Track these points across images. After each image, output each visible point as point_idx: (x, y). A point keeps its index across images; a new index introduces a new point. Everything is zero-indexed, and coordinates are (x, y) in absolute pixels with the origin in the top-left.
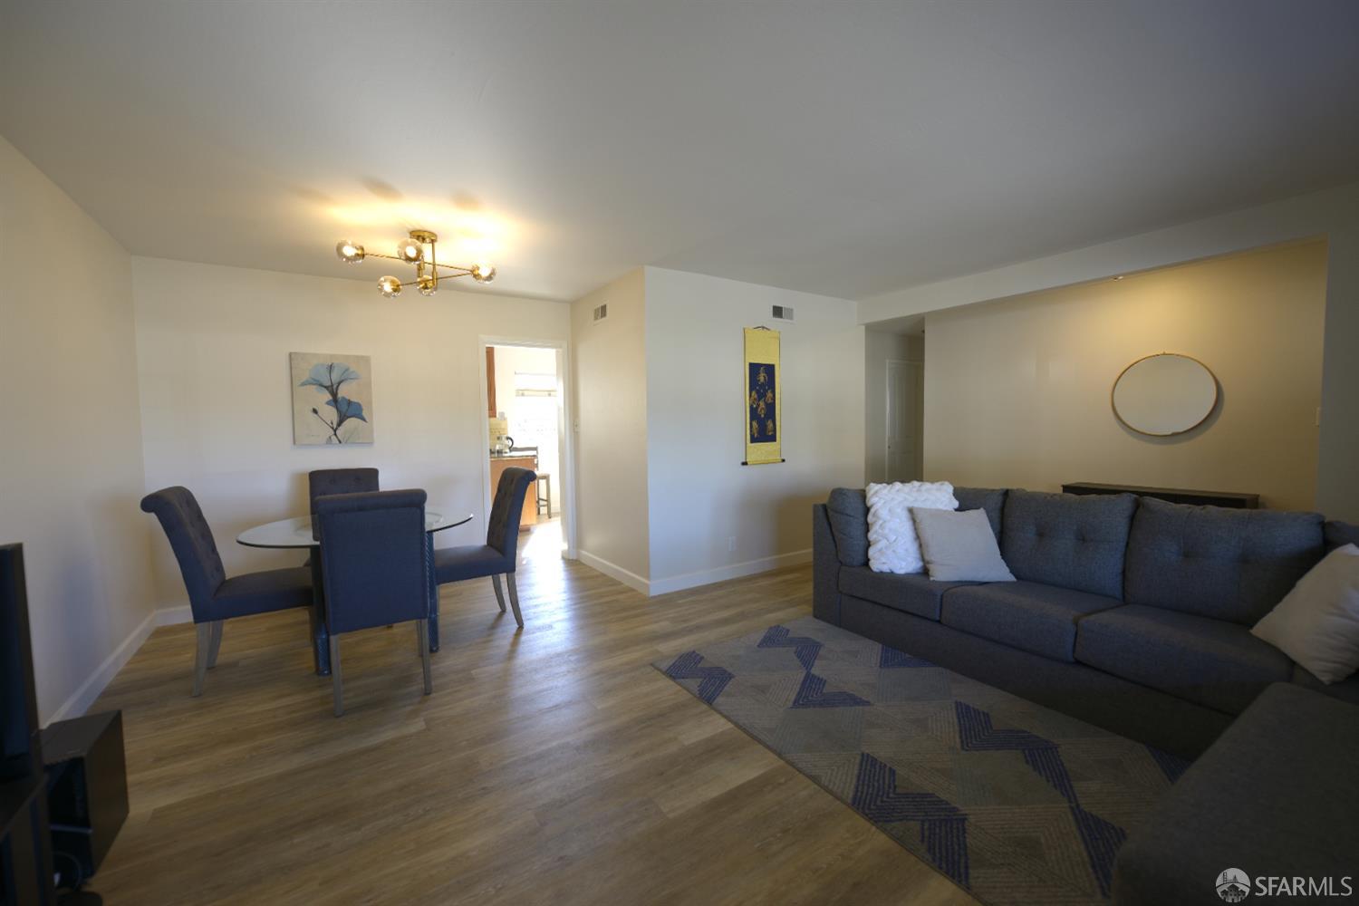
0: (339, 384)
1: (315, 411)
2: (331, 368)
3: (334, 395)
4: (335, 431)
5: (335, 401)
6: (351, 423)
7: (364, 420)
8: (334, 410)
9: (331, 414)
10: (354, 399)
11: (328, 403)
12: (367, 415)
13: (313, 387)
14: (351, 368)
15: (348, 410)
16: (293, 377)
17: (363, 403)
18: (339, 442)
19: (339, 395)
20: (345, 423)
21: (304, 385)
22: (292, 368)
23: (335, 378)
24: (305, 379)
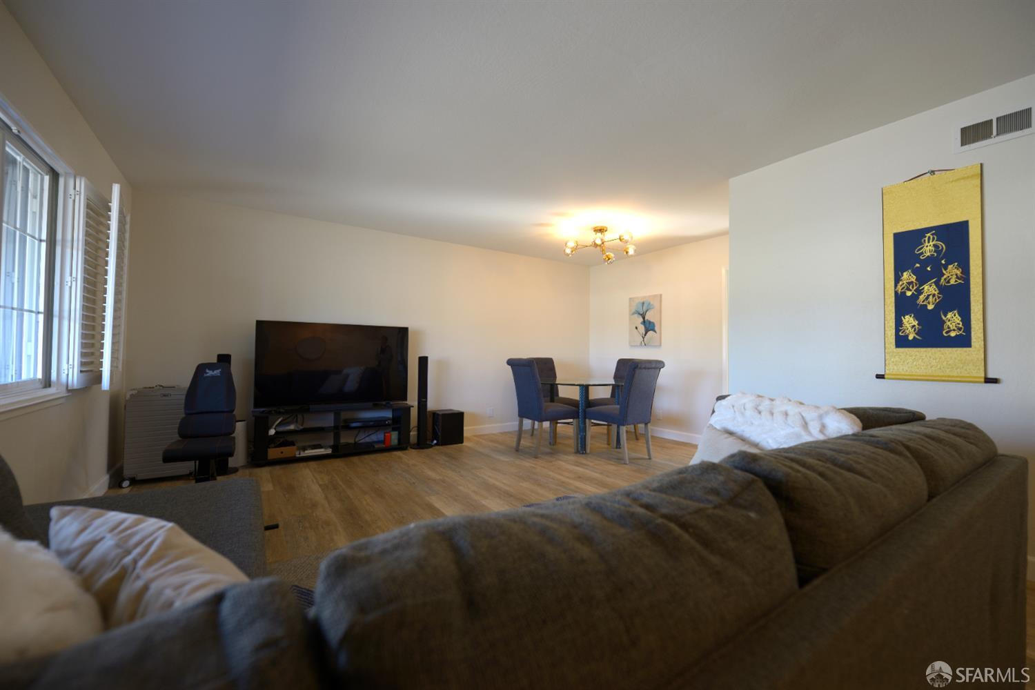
0: (646, 312)
1: (636, 328)
2: (643, 303)
3: (644, 318)
4: (643, 338)
5: (644, 322)
6: (650, 333)
7: (655, 332)
8: (643, 327)
9: (642, 329)
10: (652, 321)
11: (641, 323)
12: (656, 329)
13: (636, 315)
14: (652, 303)
15: (649, 327)
16: (630, 311)
17: (656, 323)
18: (645, 344)
19: (646, 318)
20: (648, 334)
21: (633, 314)
22: (630, 306)
23: (645, 309)
24: (633, 311)
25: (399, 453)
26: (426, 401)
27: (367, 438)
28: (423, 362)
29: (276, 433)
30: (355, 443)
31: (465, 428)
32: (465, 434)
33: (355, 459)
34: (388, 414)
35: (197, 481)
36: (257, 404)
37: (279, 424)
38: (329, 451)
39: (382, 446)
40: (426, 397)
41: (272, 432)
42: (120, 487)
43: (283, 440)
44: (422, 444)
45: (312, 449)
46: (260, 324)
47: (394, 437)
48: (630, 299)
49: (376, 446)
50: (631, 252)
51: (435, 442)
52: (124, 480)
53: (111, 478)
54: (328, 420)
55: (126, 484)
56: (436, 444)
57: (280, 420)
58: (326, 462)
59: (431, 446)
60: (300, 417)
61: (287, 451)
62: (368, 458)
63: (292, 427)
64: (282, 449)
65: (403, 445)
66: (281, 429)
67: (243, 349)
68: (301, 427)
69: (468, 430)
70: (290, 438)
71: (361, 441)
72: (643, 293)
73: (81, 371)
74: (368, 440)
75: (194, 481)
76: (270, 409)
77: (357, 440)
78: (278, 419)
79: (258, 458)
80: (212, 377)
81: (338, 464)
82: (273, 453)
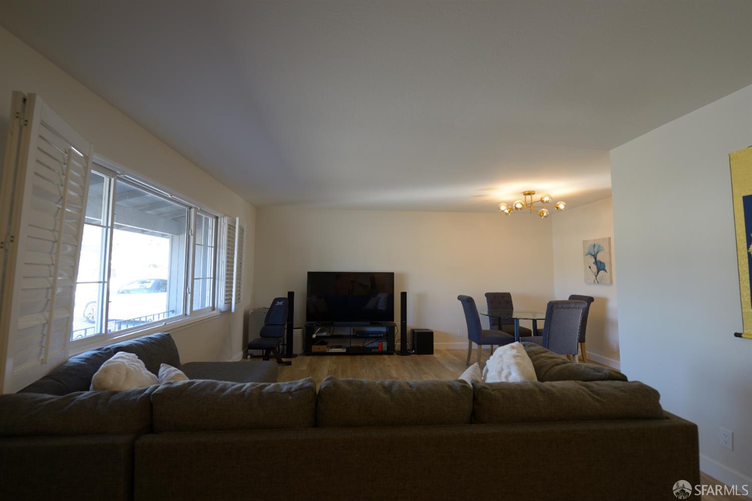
0: (597, 253)
1: (590, 267)
2: (594, 245)
3: (596, 259)
4: (596, 277)
5: (596, 262)
6: (602, 272)
7: (606, 271)
8: (596, 266)
9: (594, 268)
10: (602, 261)
11: (594, 263)
12: (607, 268)
13: (589, 256)
14: (601, 246)
15: (600, 266)
16: (584, 252)
17: (605, 263)
18: (597, 282)
19: (597, 259)
20: (600, 273)
21: (586, 255)
22: (584, 248)
23: (596, 252)
24: (587, 252)
25: (386, 357)
26: (406, 323)
27: (371, 344)
28: (404, 295)
29: (316, 336)
30: (363, 347)
31: (434, 343)
32: (434, 348)
33: (358, 358)
34: (384, 329)
35: (264, 360)
36: (308, 320)
37: (318, 332)
38: (344, 350)
39: (377, 351)
40: (406, 320)
41: (314, 336)
42: (247, 358)
43: (321, 341)
44: (404, 352)
45: (336, 348)
46: (309, 274)
47: (385, 345)
48: (584, 241)
49: (373, 350)
50: (562, 206)
51: (414, 351)
52: (248, 355)
53: (244, 353)
54: (347, 331)
55: (249, 357)
56: (414, 353)
57: (319, 330)
58: (342, 357)
59: (410, 354)
60: (332, 328)
61: (322, 348)
62: (365, 358)
63: (325, 334)
64: (320, 346)
65: (390, 351)
66: (320, 335)
67: (300, 288)
68: (330, 335)
69: (437, 345)
70: (326, 340)
71: (367, 346)
72: (595, 236)
73: (226, 303)
74: (370, 345)
75: (262, 359)
76: (313, 322)
77: (365, 344)
78: (317, 329)
79: (307, 352)
80: (279, 306)
81: (348, 359)
82: (315, 348)
